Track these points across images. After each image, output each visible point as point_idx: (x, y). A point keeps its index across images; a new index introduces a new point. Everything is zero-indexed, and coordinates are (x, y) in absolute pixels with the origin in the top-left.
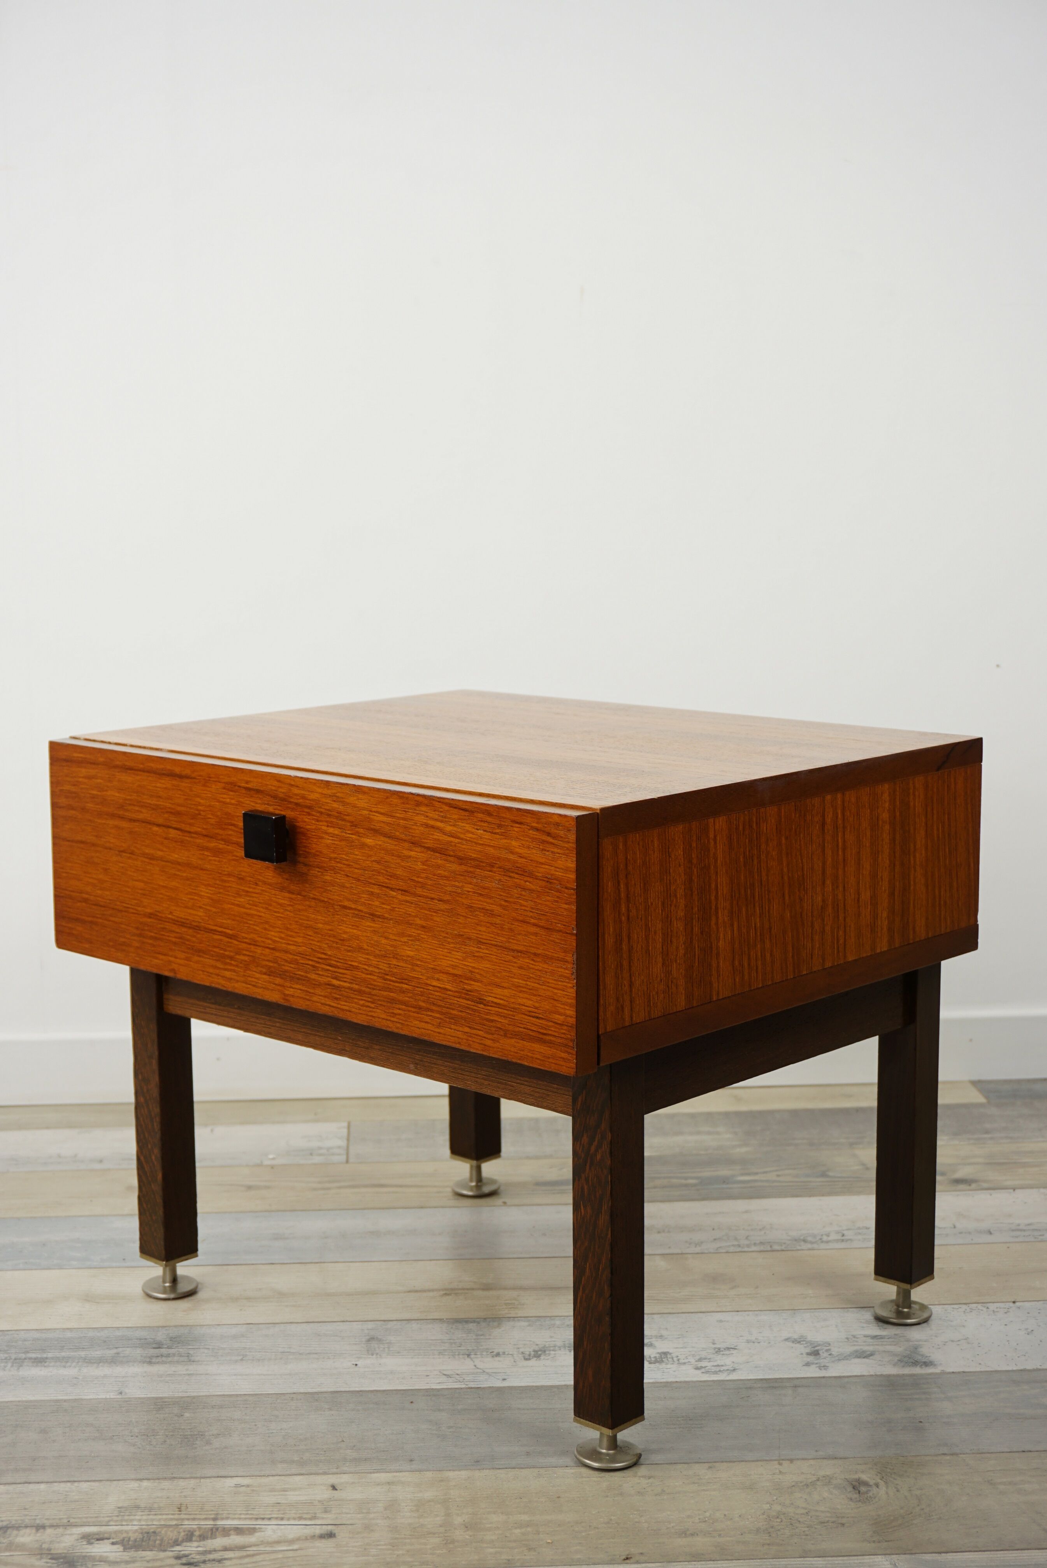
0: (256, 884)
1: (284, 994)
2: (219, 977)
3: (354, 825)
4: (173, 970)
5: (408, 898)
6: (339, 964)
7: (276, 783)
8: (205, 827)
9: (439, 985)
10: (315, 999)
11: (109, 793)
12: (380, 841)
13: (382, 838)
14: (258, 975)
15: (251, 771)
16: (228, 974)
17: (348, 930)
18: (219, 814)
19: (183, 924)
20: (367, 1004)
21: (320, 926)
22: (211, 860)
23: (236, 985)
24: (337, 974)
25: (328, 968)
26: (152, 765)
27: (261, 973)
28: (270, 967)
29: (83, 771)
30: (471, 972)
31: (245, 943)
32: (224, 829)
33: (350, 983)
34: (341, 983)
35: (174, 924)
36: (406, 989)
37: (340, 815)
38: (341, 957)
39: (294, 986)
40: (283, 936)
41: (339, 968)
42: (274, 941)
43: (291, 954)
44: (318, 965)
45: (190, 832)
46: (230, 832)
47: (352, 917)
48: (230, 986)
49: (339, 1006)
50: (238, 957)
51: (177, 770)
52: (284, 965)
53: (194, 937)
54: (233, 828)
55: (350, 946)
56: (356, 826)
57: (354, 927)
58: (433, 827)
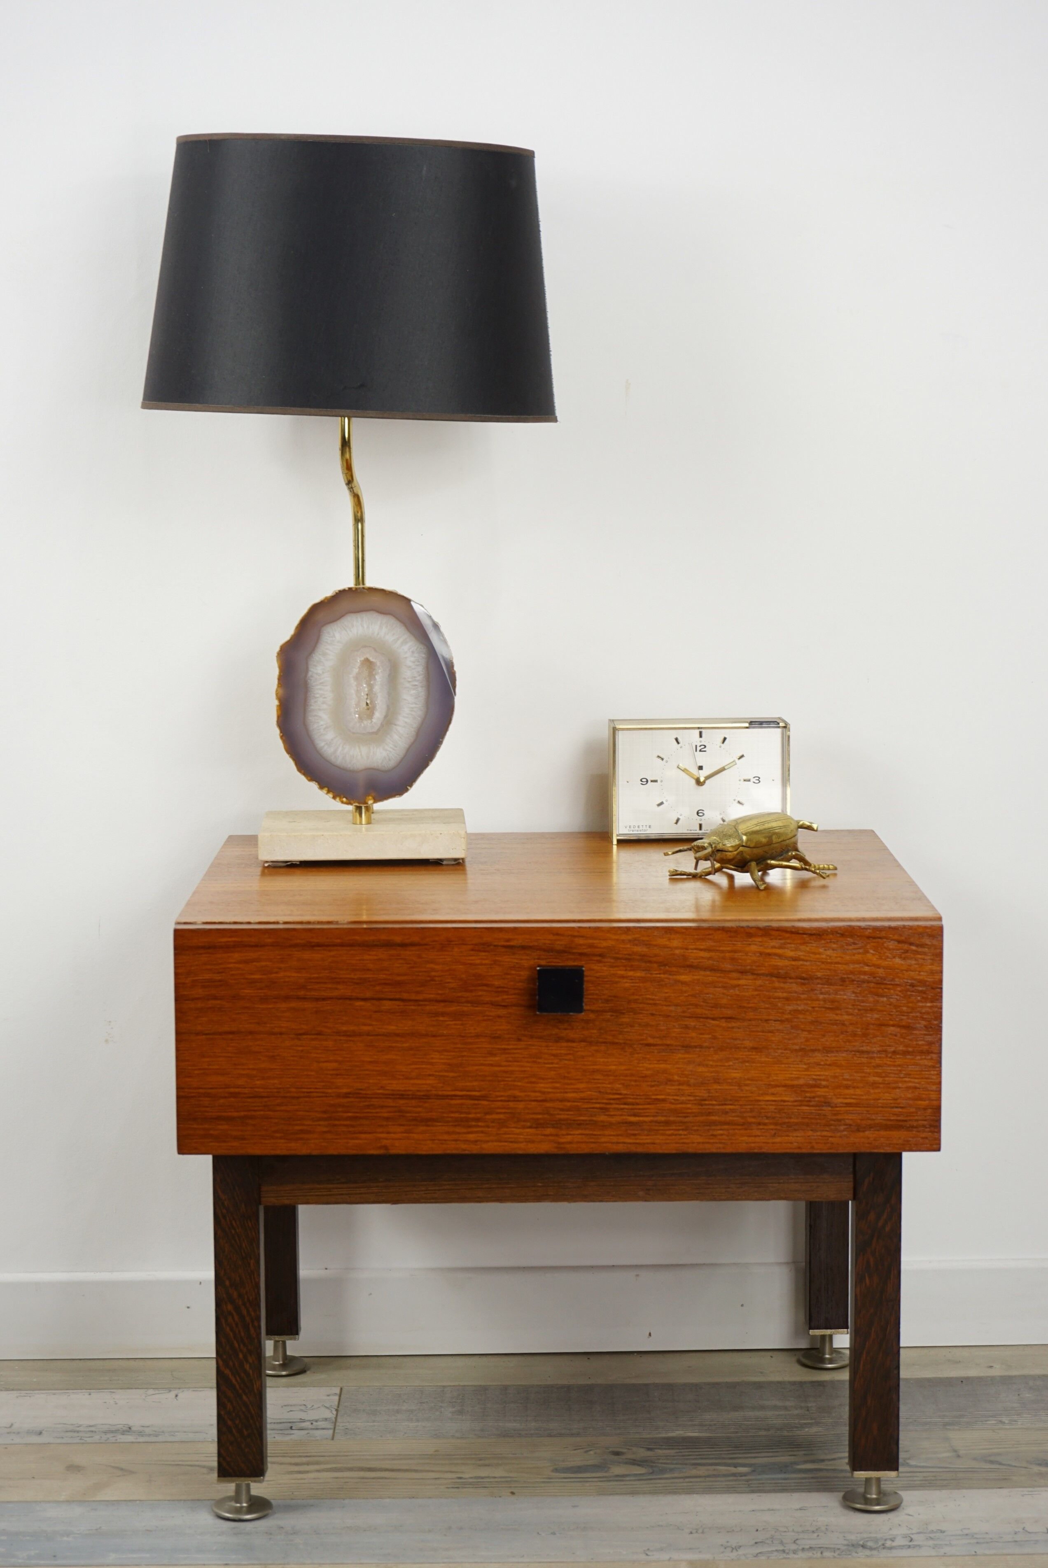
0: (519, 1040)
1: (559, 1143)
2: (458, 1142)
3: (662, 964)
4: (386, 1147)
5: (734, 1024)
6: (638, 1101)
7: (551, 937)
8: (440, 992)
9: (774, 1099)
10: (603, 1139)
11: (281, 974)
12: (699, 975)
13: (702, 973)
14: (518, 1131)
15: (515, 928)
16: (471, 1137)
17: (649, 1066)
18: (464, 976)
19: (402, 1096)
20: (676, 1132)
21: (613, 1067)
22: (448, 1025)
23: (485, 1146)
24: (635, 1111)
25: (622, 1106)
26: (357, 938)
27: (524, 1127)
28: (538, 1119)
29: (237, 956)
30: (814, 1079)
31: (501, 1101)
32: (471, 991)
33: (653, 1116)
34: (641, 1119)
35: (387, 1098)
36: (730, 1109)
37: (643, 957)
38: (641, 1094)
39: (572, 1133)
40: (558, 1085)
41: (638, 1104)
42: (544, 1093)
43: (569, 1101)
44: (608, 1106)
45: (416, 1001)
46: (480, 993)
47: (660, 1052)
48: (475, 1149)
49: (638, 1141)
50: (488, 1117)
51: (398, 939)
52: (558, 1114)
53: (420, 1107)
54: (485, 988)
55: (655, 1081)
56: (665, 965)
57: (661, 1062)
58: (769, 954)
